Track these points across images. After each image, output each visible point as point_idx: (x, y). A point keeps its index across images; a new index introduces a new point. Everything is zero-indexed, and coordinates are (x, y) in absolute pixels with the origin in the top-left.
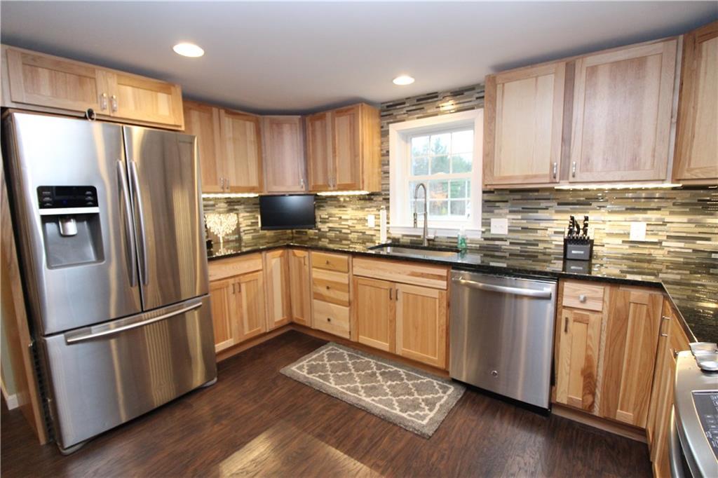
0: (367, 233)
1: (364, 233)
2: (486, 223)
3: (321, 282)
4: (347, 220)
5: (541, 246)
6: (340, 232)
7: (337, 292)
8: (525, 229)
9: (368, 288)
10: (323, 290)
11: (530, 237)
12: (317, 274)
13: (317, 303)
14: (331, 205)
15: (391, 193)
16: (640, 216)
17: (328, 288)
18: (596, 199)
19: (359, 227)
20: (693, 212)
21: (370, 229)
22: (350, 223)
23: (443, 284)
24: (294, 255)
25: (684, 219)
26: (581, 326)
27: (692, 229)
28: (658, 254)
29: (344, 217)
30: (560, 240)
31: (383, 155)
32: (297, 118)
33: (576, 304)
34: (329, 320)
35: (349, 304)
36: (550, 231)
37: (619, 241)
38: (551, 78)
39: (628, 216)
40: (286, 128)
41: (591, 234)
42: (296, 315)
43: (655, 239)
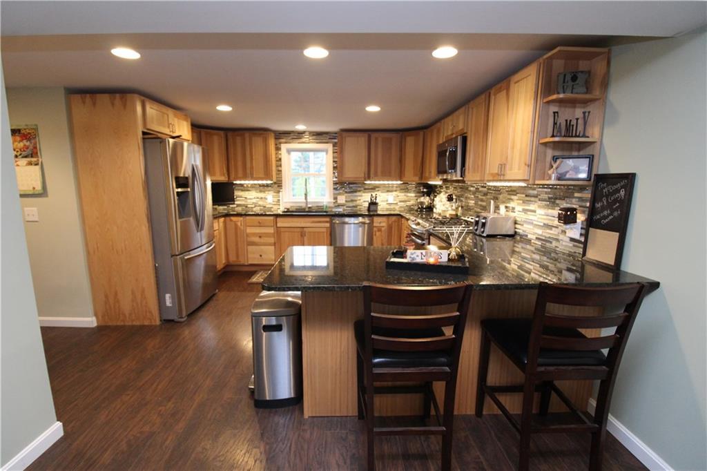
0: (267, 206)
1: (265, 207)
2: (335, 198)
3: (254, 234)
4: (250, 199)
5: (359, 207)
6: (246, 207)
7: (266, 239)
8: (352, 201)
9: (287, 233)
10: (256, 239)
11: (354, 204)
12: (249, 230)
13: (251, 248)
14: (239, 190)
15: (283, 182)
16: (390, 193)
17: (260, 237)
18: (378, 187)
19: (261, 203)
20: (405, 192)
21: (270, 204)
22: (254, 201)
23: (328, 225)
24: (231, 220)
25: (403, 194)
26: (380, 233)
27: (405, 198)
28: (397, 207)
29: (248, 197)
30: (366, 205)
31: (277, 161)
32: (222, 133)
33: (378, 225)
34: (261, 256)
35: (275, 244)
36: (362, 201)
37: (385, 203)
38: (363, 139)
39: (387, 194)
40: (216, 138)
41: (377, 201)
42: (232, 259)
43: (395, 202)
